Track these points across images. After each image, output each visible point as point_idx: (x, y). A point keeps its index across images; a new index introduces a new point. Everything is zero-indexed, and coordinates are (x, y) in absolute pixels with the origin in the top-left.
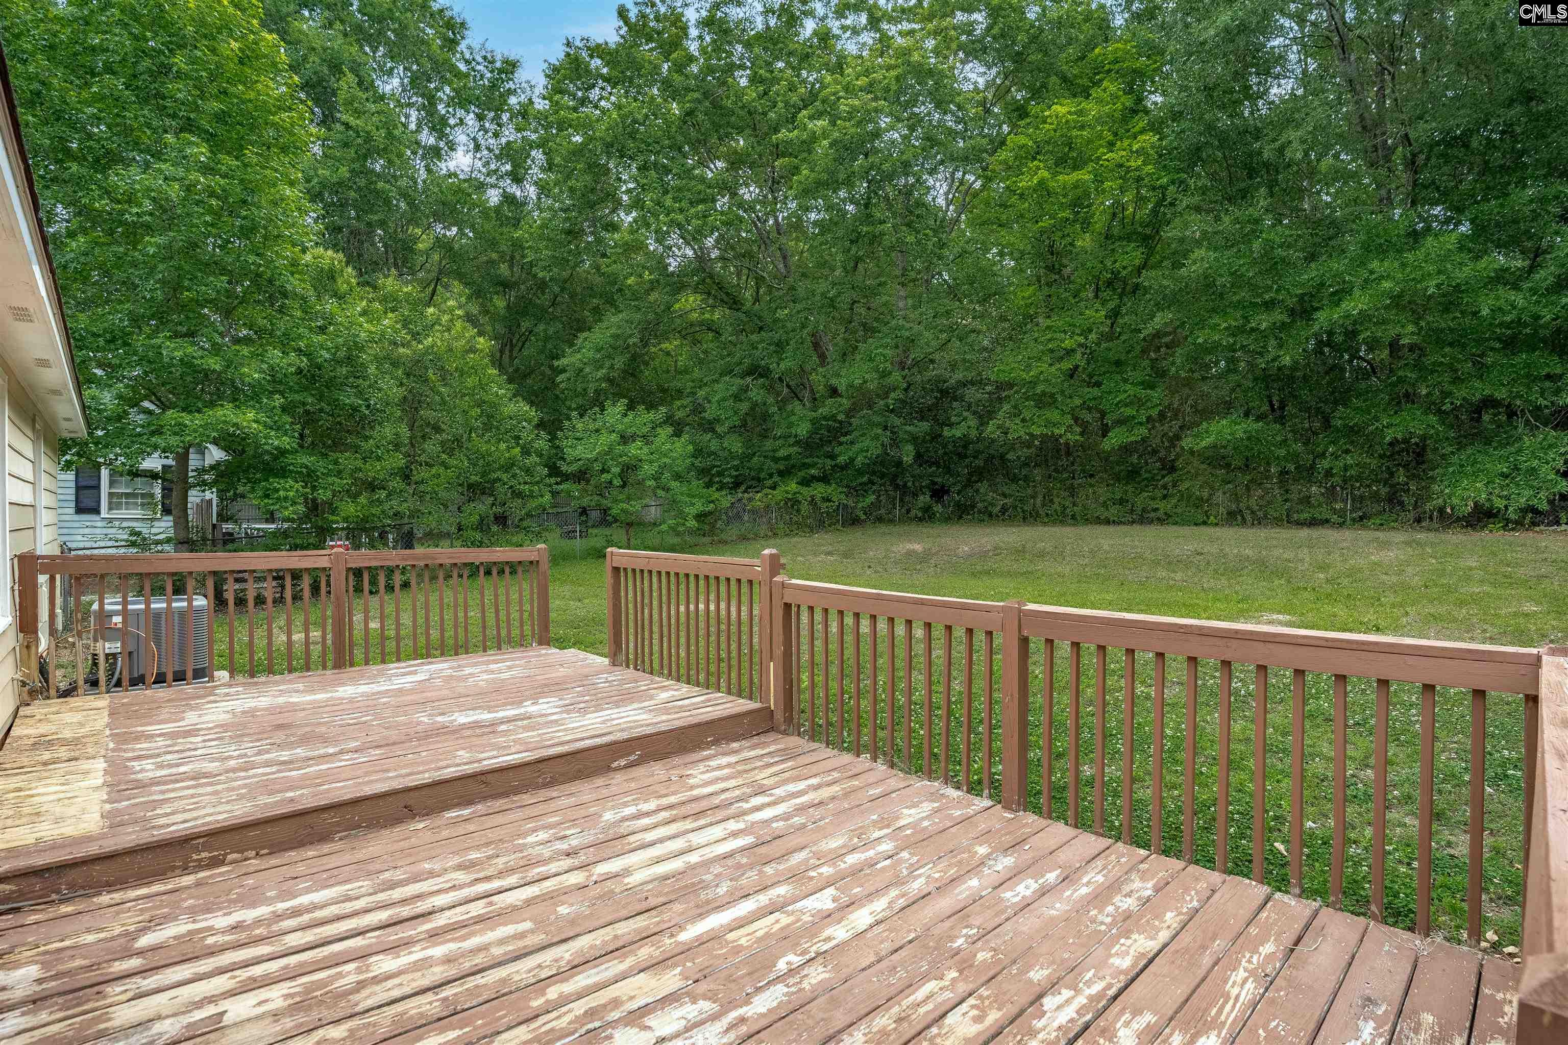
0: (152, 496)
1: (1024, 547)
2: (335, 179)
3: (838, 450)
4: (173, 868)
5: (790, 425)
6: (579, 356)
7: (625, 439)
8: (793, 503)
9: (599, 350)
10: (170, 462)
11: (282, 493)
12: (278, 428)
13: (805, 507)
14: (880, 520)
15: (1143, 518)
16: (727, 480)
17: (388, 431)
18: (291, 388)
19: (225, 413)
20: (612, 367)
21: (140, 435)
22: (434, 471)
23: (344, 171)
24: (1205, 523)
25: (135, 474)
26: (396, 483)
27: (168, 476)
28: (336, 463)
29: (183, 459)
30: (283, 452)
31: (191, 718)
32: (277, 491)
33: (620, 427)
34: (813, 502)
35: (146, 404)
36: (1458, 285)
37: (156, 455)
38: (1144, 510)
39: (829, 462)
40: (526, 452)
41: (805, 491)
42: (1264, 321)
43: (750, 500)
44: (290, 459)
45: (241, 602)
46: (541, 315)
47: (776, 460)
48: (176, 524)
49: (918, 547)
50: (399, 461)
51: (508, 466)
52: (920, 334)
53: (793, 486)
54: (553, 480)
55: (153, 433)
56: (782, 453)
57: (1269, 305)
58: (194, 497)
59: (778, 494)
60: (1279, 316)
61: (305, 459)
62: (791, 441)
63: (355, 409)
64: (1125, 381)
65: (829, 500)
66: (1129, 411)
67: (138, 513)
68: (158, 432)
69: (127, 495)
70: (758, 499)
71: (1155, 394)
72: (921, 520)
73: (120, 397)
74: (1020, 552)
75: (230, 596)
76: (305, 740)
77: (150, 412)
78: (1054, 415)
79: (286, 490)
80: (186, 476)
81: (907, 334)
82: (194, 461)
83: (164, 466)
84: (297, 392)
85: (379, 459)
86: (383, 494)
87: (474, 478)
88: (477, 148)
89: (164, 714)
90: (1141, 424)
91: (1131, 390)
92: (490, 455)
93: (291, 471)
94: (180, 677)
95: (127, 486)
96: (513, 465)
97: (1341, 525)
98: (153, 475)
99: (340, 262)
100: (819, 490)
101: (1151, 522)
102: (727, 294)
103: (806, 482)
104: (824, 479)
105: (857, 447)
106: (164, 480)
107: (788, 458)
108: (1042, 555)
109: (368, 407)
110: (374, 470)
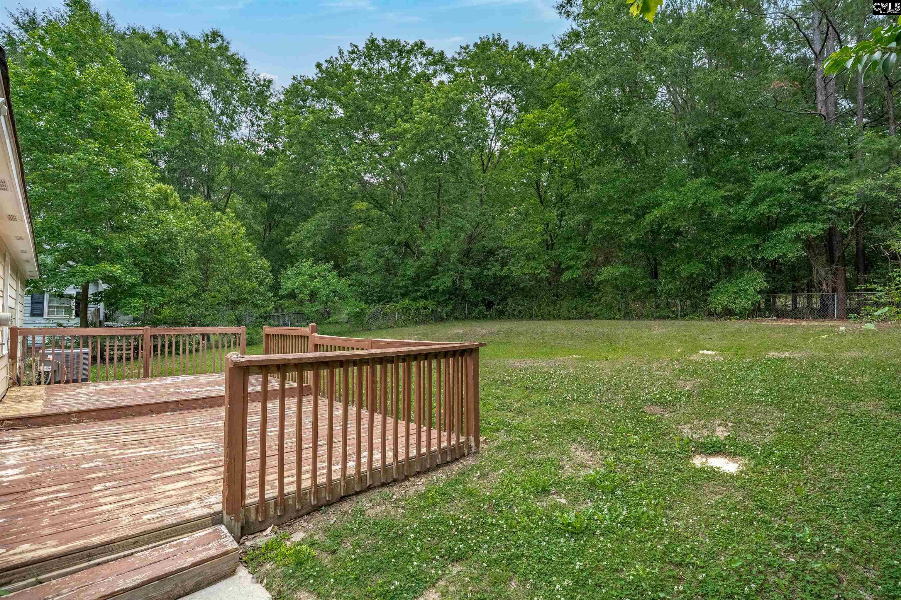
0: (70, 307)
1: (512, 330)
2: (172, 147)
3: (431, 282)
4: (65, 422)
5: (406, 270)
6: (298, 235)
7: (312, 278)
8: (407, 310)
9: (308, 232)
10: (80, 290)
11: (132, 305)
12: (132, 274)
13: (412, 312)
14: (456, 318)
15: (586, 316)
16: (374, 298)
17: (188, 275)
18: (140, 255)
19: (106, 267)
20: (315, 241)
21: (64, 277)
22: (212, 294)
23: (177, 142)
24: (614, 318)
25: (61, 296)
26: (192, 300)
27: (79, 297)
28: (161, 290)
29: (85, 289)
30: (134, 285)
31: (78, 391)
32: (130, 304)
33: (309, 272)
34: (417, 309)
35: (69, 262)
36: (705, 203)
37: (72, 286)
38: (587, 312)
39: (427, 288)
40: (261, 284)
41: (414, 304)
42: (622, 219)
43: (383, 308)
44: (137, 289)
45: (111, 359)
46: (284, 212)
47: (399, 288)
48: (81, 321)
49: (461, 331)
50: (194, 289)
51: (251, 292)
52: (465, 225)
53: (407, 301)
54: (275, 299)
55: (71, 276)
56: (402, 284)
57: (626, 211)
58: (91, 308)
59: (399, 305)
60: (629, 217)
61: (145, 288)
62: (406, 278)
63: (172, 264)
64: (570, 247)
65: (427, 308)
66: (571, 263)
67: (62, 316)
68: (73, 276)
69: (58, 307)
70: (388, 308)
71: (584, 254)
72: (478, 318)
73: (55, 259)
74: (508, 333)
75: (107, 357)
76: (122, 396)
77: (70, 266)
78: (535, 264)
79: (135, 303)
80: (87, 298)
81: (459, 225)
82: (92, 290)
83: (77, 293)
84: (143, 256)
85: (183, 288)
86: (185, 305)
87: (234, 298)
88: (253, 124)
89: (67, 390)
90: (578, 269)
91: (572, 252)
92: (241, 286)
93: (138, 294)
94: (75, 381)
95: (58, 303)
96: (254, 291)
97: (676, 318)
98: (71, 297)
99: (171, 190)
100: (421, 303)
101: (590, 318)
102: (377, 203)
103: (415, 300)
104: (425, 298)
105: (441, 281)
106: (76, 299)
107: (406, 287)
108: (519, 334)
109: (178, 263)
110: (180, 294)
